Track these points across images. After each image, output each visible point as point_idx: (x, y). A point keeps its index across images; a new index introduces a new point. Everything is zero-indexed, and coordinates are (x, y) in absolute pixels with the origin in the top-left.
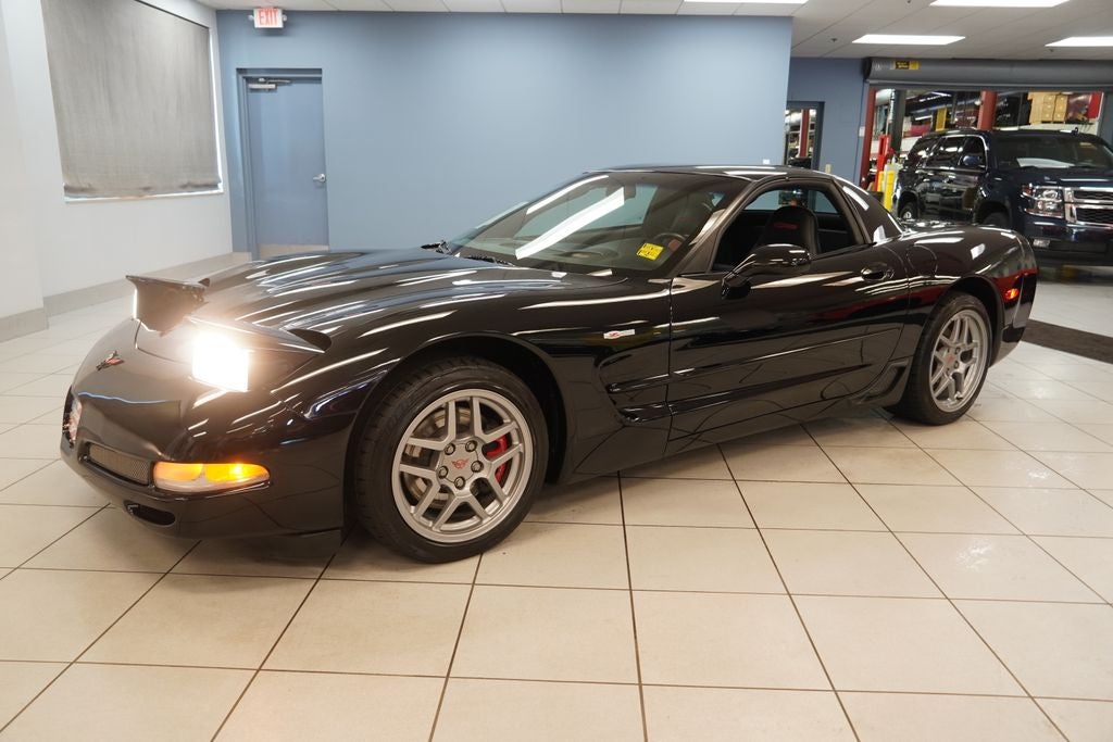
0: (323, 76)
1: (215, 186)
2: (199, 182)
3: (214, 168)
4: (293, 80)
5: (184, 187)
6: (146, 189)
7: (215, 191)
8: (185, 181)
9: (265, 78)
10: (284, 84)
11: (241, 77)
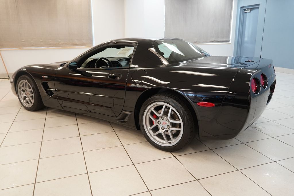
0: (260, 6)
1: (228, 41)
2: (219, 40)
3: (229, 36)
4: (254, 8)
5: (213, 42)
6: (195, 42)
7: (229, 43)
8: (213, 40)
9: (247, 9)
10: (252, 10)
11: (242, 9)
